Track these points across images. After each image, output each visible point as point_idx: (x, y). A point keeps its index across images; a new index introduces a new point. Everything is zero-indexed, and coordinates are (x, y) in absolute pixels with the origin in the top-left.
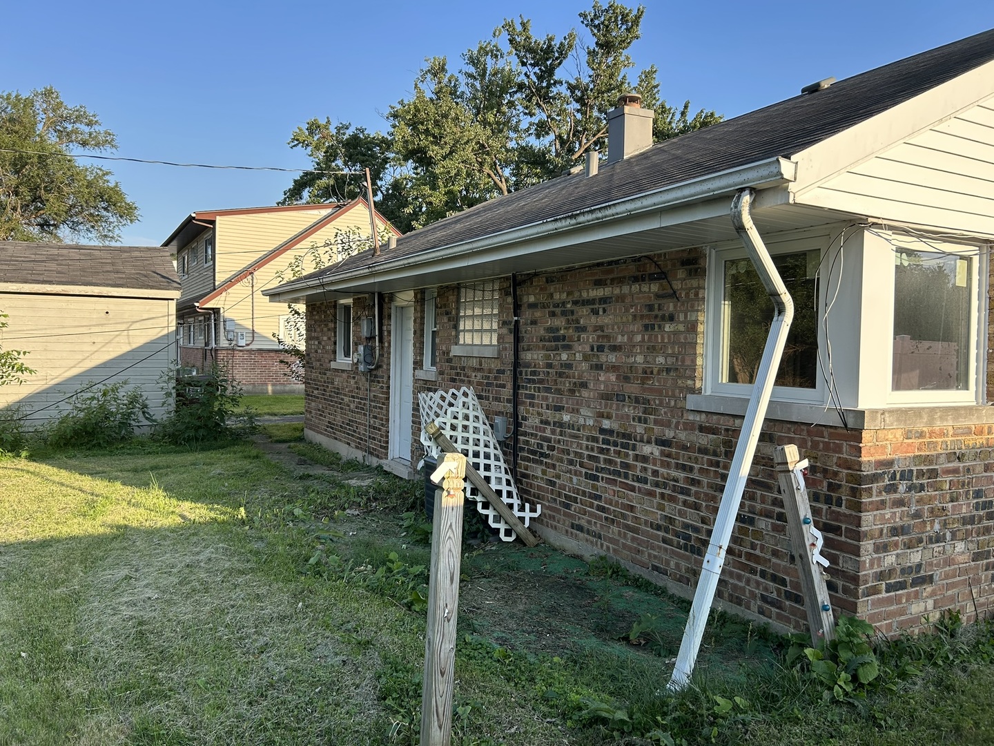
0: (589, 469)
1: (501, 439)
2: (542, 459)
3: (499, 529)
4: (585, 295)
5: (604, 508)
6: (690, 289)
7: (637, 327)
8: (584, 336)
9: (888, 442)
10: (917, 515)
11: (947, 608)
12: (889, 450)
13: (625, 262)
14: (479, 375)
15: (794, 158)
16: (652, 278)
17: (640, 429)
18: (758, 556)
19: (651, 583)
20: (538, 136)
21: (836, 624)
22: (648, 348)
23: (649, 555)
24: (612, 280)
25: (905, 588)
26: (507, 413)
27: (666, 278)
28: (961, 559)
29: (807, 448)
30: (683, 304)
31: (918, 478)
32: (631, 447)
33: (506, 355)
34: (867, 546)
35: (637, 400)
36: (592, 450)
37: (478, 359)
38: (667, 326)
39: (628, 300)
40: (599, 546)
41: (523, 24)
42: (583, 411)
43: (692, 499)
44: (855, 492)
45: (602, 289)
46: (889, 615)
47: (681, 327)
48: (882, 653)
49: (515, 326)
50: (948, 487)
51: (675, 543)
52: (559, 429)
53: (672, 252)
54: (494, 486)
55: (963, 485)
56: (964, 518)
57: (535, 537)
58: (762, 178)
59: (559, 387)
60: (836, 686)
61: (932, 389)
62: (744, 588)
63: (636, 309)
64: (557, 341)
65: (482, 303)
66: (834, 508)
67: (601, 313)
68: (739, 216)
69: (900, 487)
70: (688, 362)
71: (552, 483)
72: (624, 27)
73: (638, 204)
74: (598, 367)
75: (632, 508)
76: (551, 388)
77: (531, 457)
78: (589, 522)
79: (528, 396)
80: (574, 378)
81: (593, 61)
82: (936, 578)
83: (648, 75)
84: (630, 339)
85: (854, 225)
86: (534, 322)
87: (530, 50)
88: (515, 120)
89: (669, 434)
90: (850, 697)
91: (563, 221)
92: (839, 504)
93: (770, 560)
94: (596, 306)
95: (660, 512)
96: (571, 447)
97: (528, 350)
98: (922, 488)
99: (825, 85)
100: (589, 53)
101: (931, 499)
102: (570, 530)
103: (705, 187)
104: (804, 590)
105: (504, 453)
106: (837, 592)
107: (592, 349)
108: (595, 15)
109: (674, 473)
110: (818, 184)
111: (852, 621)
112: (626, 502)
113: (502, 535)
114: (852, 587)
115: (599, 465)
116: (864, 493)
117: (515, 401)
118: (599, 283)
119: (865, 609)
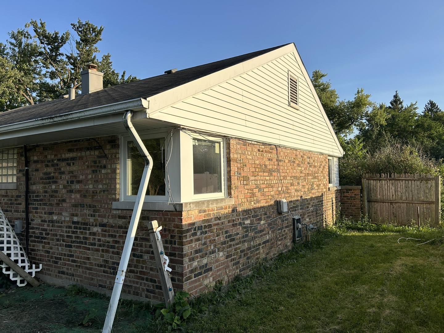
0: (67, 242)
1: (19, 232)
2: (42, 240)
3: (16, 281)
4: (63, 156)
5: (75, 260)
6: (113, 154)
7: (89, 171)
8: (63, 176)
9: (192, 215)
10: (205, 244)
11: (218, 280)
12: (193, 219)
13: (83, 141)
14: (6, 199)
15: (148, 99)
16: (95, 149)
17: (92, 220)
18: (144, 272)
19: (98, 293)
20: (52, 79)
21: (175, 295)
22: (94, 181)
23: (97, 280)
24: (77, 149)
25: (202, 275)
26: (22, 218)
27: (102, 148)
28: (222, 259)
29: (162, 221)
30: (110, 161)
31: (204, 229)
32: (87, 229)
33: (21, 187)
34: (186, 259)
35: (90, 206)
36: (69, 232)
37: (5, 191)
38: (103, 170)
39: (85, 159)
40: (73, 280)
41: (41, 24)
42: (64, 214)
43: (116, 250)
44: (181, 238)
45: (72, 154)
46: (196, 287)
47: (109, 171)
48: (193, 304)
49: (26, 172)
50: (215, 231)
51: (109, 272)
52: (51, 224)
53: (104, 137)
54: (13, 258)
55: (221, 230)
56: (222, 242)
57: (39, 281)
58: (135, 106)
59: (51, 202)
60: (174, 323)
61: (209, 193)
62: (139, 287)
63: (88, 163)
64: (49, 179)
65: (7, 161)
66: (173, 246)
67: (72, 165)
68: (126, 122)
69: (198, 233)
70: (113, 187)
71: (48, 252)
72: (94, 34)
73: (82, 114)
74: (71, 191)
75: (88, 259)
76: (47, 203)
77: (36, 240)
78: (68, 269)
79: (34, 208)
80: (59, 197)
81: (79, 47)
82: (213, 268)
83: (107, 57)
84: (86, 177)
85: (175, 129)
86: (37, 170)
87: (45, 37)
88: (39, 70)
89: (105, 221)
90: (180, 326)
91: (47, 120)
92: (175, 244)
93: (149, 273)
94: (69, 162)
95: (102, 258)
96: (58, 232)
97: (34, 184)
98: (206, 232)
99: (174, 71)
100: (77, 43)
101: (210, 236)
102: (58, 274)
103: (112, 108)
104: (162, 283)
105: (20, 240)
106: (175, 282)
107: (68, 183)
108: (79, 26)
109: (108, 239)
110: (159, 111)
111: (182, 293)
112: (86, 256)
113: (18, 284)
114: (181, 278)
115: (72, 240)
116: (184, 238)
117: (27, 211)
118: (70, 151)
119: (186, 286)
